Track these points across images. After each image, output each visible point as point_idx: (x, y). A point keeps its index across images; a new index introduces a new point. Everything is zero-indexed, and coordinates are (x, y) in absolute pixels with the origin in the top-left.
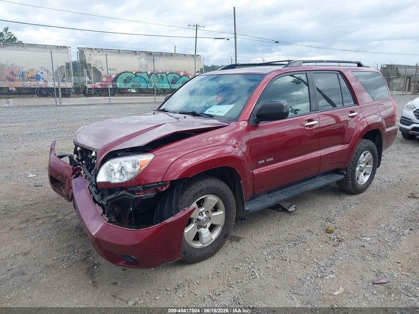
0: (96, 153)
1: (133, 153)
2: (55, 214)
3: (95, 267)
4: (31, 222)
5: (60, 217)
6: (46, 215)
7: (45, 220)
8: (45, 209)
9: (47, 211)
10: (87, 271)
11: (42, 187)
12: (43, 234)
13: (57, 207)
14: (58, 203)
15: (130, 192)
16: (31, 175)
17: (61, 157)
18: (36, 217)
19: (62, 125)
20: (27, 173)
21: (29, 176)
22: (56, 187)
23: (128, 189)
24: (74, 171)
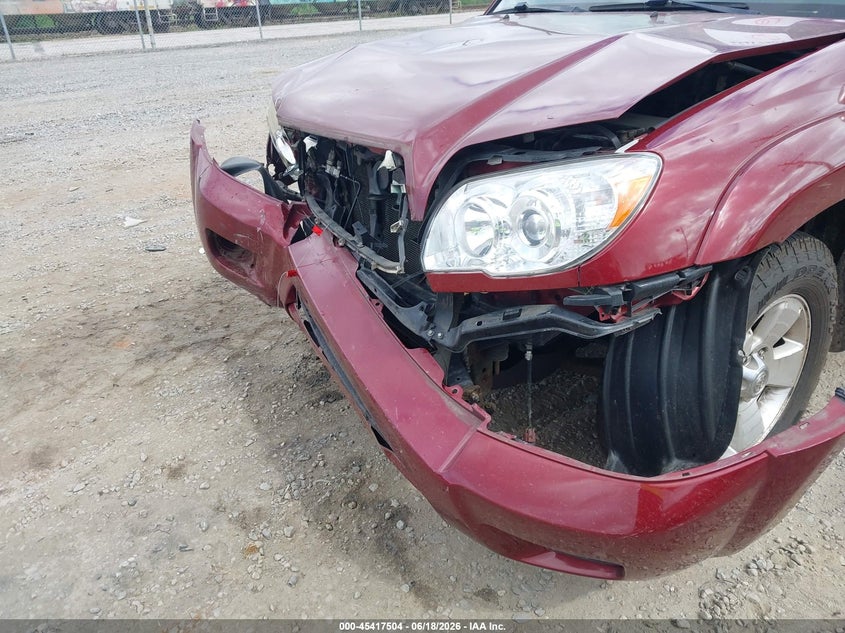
0: (397, 155)
1: (561, 155)
2: (219, 332)
3: (400, 524)
4: (163, 360)
5: (237, 342)
6: (197, 337)
7: (199, 353)
8: (190, 317)
9: (197, 324)
10: (379, 541)
11: (165, 253)
12: (207, 399)
13: (221, 311)
14: (219, 298)
15: (575, 309)
16: (130, 222)
17: (234, 171)
18: (173, 344)
19: (170, 91)
20: (119, 215)
21: (127, 224)
22: (229, 264)
23: (567, 300)
24: (290, 217)
